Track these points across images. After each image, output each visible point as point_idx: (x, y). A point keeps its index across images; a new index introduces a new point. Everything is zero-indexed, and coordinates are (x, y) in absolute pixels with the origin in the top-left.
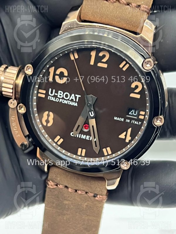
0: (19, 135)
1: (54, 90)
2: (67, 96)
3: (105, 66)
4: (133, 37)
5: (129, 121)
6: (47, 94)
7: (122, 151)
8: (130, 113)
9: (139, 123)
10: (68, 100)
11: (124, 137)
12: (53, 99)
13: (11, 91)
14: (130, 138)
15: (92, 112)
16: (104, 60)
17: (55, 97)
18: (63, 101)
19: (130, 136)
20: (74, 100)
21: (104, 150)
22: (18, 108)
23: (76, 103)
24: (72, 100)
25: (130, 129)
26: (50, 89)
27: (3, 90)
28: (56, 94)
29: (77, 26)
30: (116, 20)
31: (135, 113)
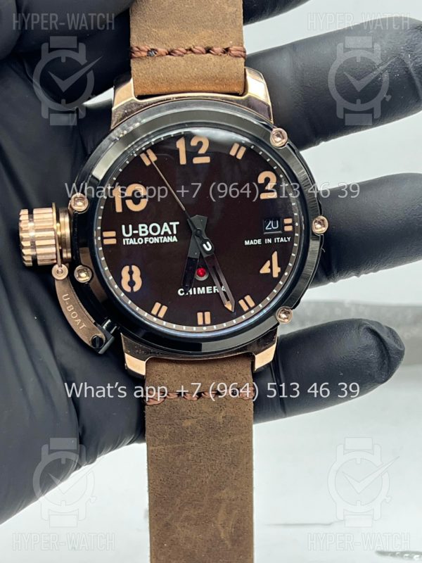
0: (84, 325)
1: (130, 226)
2: (155, 229)
3: (207, 160)
4: (238, 101)
5: (270, 241)
6: (119, 237)
7: (272, 295)
8: (267, 228)
9: (287, 239)
10: (159, 235)
11: (268, 271)
12: (133, 242)
13: (53, 250)
14: (279, 270)
15: (208, 243)
16: (202, 151)
17: (136, 236)
18: (151, 240)
19: (279, 266)
20: (170, 233)
21: (241, 302)
22: (76, 275)
23: (175, 237)
24: (166, 234)
25: (276, 253)
26: (123, 227)
27: (38, 253)
28: (135, 232)
29: (138, 107)
30: (197, 83)
31: (275, 225)
